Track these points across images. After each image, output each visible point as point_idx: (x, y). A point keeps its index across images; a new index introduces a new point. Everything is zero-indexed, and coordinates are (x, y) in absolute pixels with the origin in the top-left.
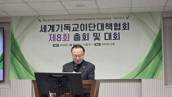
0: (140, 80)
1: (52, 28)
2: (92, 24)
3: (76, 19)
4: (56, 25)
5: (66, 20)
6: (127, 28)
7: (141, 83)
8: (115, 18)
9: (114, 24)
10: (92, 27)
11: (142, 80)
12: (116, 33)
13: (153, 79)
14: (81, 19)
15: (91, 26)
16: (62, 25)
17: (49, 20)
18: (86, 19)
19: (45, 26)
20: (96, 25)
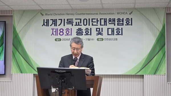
0: (143, 76)
1: (55, 22)
2: (95, 19)
3: (78, 14)
4: (59, 19)
5: (68, 14)
6: (130, 23)
7: (143, 79)
8: (118, 13)
9: (117, 20)
10: (95, 22)
11: (144, 75)
12: (119, 28)
13: (156, 75)
14: (84, 14)
15: (94, 20)
16: (64, 19)
17: (51, 15)
18: (89, 14)
19: (48, 20)
20: (99, 20)
